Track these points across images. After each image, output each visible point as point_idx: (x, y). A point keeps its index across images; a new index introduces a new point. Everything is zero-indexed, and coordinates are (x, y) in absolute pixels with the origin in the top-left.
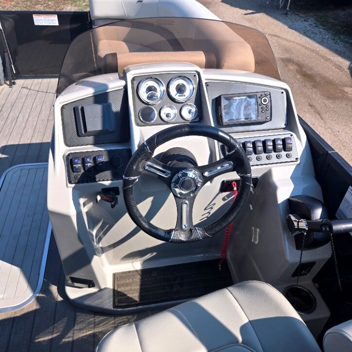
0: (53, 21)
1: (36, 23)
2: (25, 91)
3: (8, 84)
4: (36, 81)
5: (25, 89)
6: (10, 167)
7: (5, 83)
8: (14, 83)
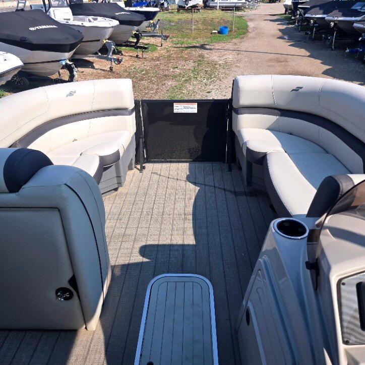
0: (193, 109)
1: (175, 111)
2: (155, 177)
3: (138, 169)
4: (165, 165)
5: (155, 175)
6: (154, 277)
7: (135, 167)
8: (144, 168)
